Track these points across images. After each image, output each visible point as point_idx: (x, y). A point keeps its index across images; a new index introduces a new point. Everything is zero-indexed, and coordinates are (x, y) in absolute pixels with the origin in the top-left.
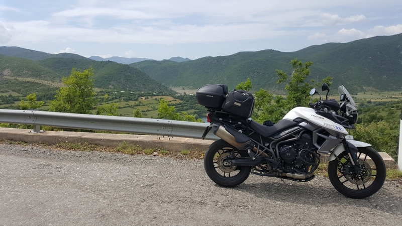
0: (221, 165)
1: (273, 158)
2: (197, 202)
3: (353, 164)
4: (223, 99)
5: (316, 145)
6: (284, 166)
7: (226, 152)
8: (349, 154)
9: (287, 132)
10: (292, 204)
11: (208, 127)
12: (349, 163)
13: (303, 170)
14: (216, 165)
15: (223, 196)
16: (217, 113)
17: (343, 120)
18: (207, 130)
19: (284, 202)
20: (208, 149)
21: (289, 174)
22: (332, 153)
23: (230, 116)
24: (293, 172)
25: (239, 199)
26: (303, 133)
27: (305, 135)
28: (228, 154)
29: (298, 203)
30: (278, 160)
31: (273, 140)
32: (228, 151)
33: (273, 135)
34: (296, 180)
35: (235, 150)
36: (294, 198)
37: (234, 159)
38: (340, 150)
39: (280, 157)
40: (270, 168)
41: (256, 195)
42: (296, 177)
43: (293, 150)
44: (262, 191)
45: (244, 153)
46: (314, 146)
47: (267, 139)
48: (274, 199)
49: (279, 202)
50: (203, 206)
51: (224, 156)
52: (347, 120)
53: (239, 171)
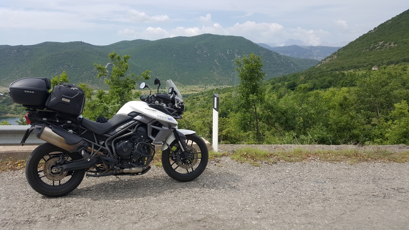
0: (48, 172)
1: (109, 156)
2: (22, 223)
3: (183, 150)
4: (47, 95)
5: (151, 137)
6: (121, 163)
7: (53, 157)
8: (179, 142)
9: (122, 127)
10: (132, 199)
11: (28, 130)
12: (179, 150)
13: (139, 163)
14: (42, 174)
15: (54, 208)
16: (39, 112)
17: (173, 111)
18: (27, 133)
19: (123, 199)
20: (30, 157)
21: (126, 170)
22: (165, 142)
23: (57, 115)
24: (130, 167)
25: (74, 207)
26: (138, 127)
27: (141, 129)
28: (56, 159)
29: (137, 197)
30: (114, 158)
31: (108, 138)
32: (57, 156)
33: (107, 132)
34: (133, 174)
35: (65, 153)
36: (133, 193)
37: (64, 163)
38: (171, 140)
39: (117, 153)
40: (106, 167)
41: (92, 199)
42: (133, 171)
43: (129, 144)
44: (98, 193)
45: (76, 156)
46: (149, 138)
47: (101, 137)
48: (113, 199)
49: (118, 201)
50: (32, 225)
51: (52, 162)
52: (176, 111)
53: (71, 176)
